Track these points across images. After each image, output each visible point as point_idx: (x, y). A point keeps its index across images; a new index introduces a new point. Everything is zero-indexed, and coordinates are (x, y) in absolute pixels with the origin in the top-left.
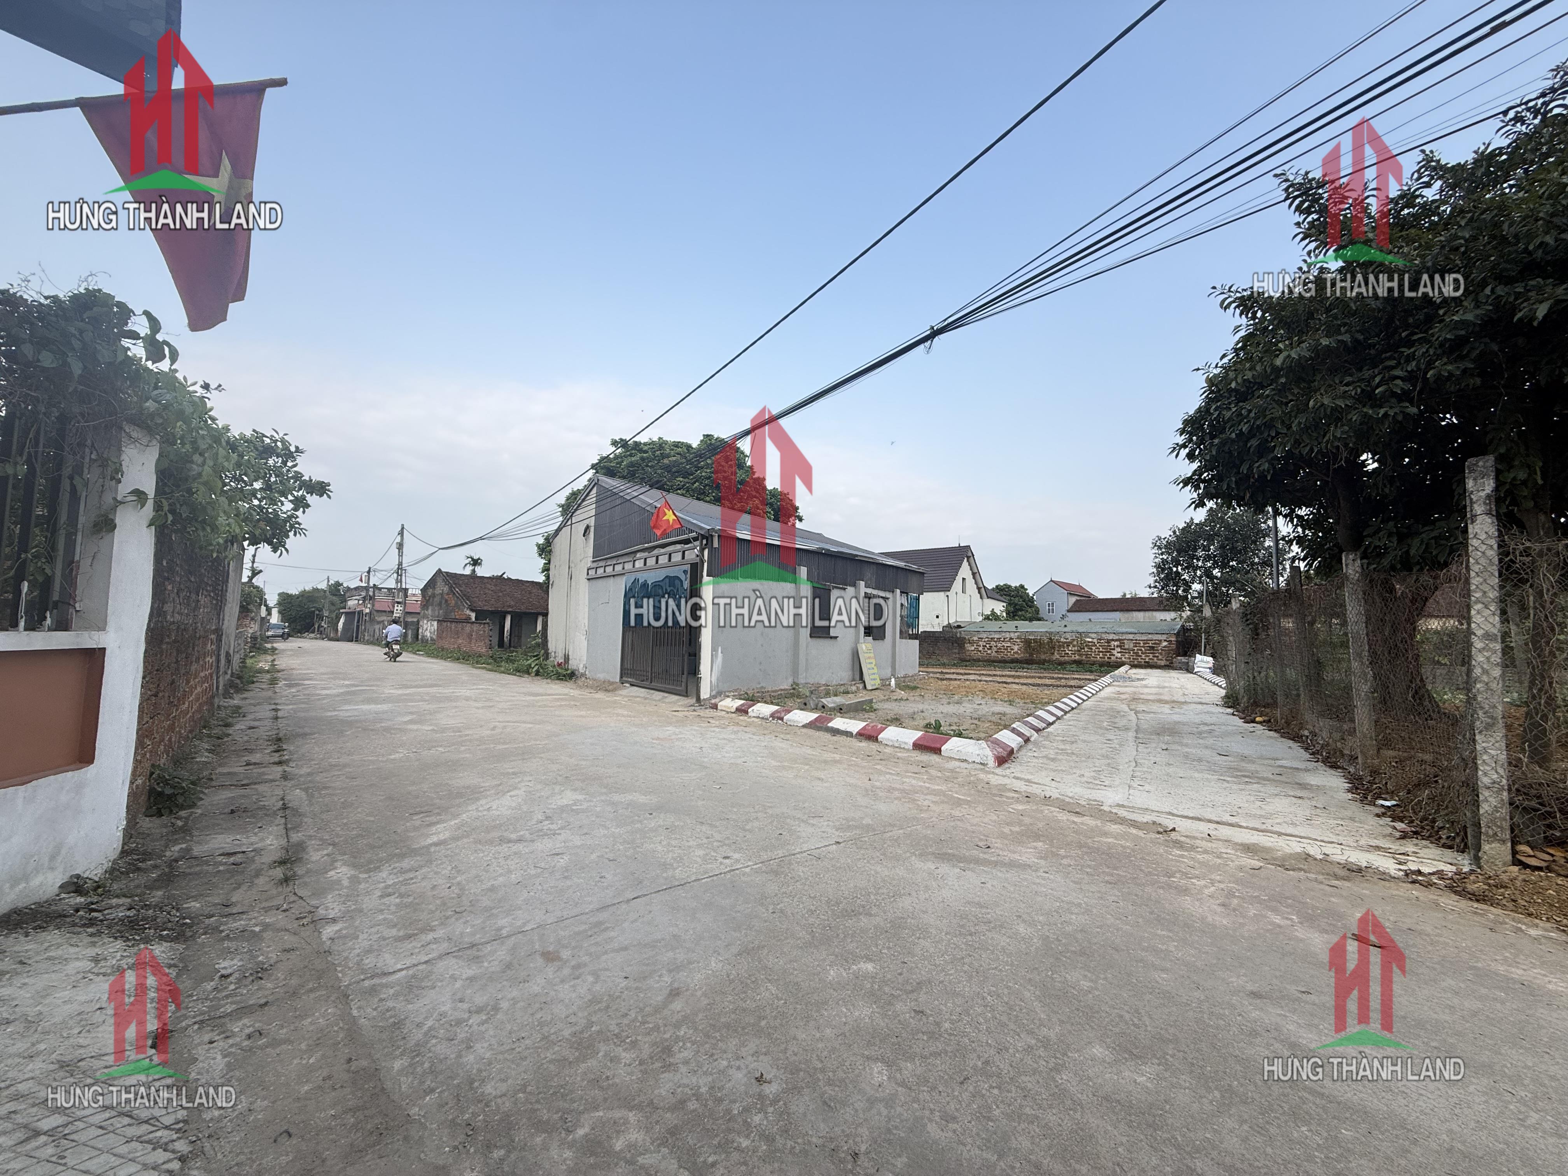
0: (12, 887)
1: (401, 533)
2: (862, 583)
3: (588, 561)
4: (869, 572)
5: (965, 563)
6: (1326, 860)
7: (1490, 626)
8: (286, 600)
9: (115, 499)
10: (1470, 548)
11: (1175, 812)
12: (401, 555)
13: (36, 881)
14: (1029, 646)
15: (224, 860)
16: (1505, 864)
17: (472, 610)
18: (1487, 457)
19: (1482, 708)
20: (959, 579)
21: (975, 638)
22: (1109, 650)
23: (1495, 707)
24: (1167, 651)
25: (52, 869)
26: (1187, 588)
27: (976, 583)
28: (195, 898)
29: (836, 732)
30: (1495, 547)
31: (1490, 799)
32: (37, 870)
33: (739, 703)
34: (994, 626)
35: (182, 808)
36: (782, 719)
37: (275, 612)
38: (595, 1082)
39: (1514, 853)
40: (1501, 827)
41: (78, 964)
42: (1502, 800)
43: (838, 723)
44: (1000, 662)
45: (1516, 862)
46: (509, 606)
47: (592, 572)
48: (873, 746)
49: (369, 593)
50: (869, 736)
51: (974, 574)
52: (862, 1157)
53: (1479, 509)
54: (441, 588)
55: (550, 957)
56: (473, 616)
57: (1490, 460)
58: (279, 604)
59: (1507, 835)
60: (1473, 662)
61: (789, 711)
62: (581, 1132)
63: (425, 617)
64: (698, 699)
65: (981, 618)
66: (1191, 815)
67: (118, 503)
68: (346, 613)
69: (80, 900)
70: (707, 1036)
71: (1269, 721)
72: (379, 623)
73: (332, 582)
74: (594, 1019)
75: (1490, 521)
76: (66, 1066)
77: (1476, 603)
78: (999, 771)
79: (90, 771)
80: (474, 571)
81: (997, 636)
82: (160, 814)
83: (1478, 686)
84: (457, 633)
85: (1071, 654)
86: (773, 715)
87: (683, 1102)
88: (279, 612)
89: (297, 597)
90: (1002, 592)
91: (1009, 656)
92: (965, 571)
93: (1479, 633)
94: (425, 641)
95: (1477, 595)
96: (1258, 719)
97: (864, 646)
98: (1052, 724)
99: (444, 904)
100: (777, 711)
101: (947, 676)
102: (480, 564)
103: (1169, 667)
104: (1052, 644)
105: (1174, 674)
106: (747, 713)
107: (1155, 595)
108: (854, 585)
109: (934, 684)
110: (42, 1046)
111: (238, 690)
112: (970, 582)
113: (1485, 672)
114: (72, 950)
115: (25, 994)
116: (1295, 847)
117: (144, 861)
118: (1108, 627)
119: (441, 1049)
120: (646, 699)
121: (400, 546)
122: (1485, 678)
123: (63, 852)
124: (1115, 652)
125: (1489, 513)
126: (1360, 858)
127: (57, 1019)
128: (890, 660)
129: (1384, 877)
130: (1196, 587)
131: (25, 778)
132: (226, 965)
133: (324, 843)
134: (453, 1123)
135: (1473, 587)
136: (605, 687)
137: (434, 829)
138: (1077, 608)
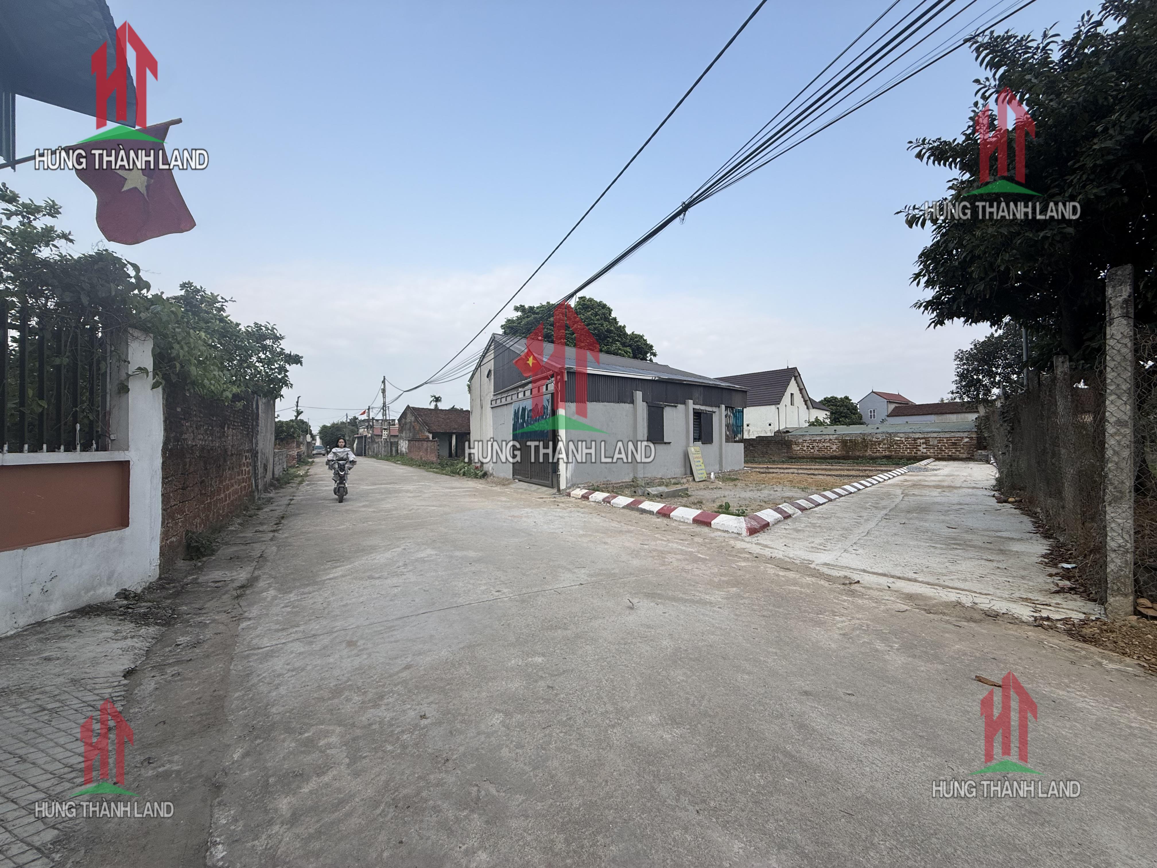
0: (86, 593)
1: (384, 382)
2: (691, 402)
3: (491, 396)
4: (696, 394)
5: (793, 382)
6: (974, 607)
7: (1121, 413)
8: (324, 431)
9: (127, 374)
10: (1107, 348)
11: (869, 569)
12: (384, 397)
13: (101, 591)
14: (846, 446)
15: (213, 584)
16: (1126, 614)
17: (430, 432)
18: (1126, 266)
19: (1112, 484)
20: (787, 395)
21: (800, 441)
22: (916, 446)
23: (1123, 482)
24: (968, 446)
25: (110, 585)
26: (988, 391)
27: (803, 397)
28: (186, 605)
29: (643, 511)
30: (1129, 345)
31: (1115, 560)
32: (100, 585)
33: (585, 491)
34: (817, 430)
35: (204, 556)
36: (609, 503)
37: (318, 438)
38: (331, 711)
39: (1136, 605)
40: (1124, 584)
41: (106, 634)
42: (1126, 561)
43: (647, 505)
44: (821, 458)
45: (1136, 612)
46: (455, 429)
47: (494, 402)
48: (665, 521)
49: (370, 423)
50: (664, 514)
51: (801, 390)
52: (450, 761)
53: (1116, 313)
54: (410, 418)
55: (351, 644)
56: (431, 436)
57: (1128, 268)
58: (320, 433)
59: (1130, 589)
60: (1106, 445)
61: (615, 497)
62: (306, 735)
63: (401, 438)
64: (559, 490)
65: (807, 425)
66: (881, 571)
67: (129, 376)
68: (358, 438)
69: (125, 602)
70: (409, 691)
71: (1021, 501)
72: (376, 443)
73: (350, 418)
74: (352, 678)
75: (1125, 322)
76: (74, 681)
77: (1110, 395)
78: (748, 539)
79: (127, 531)
80: (436, 405)
81: (818, 438)
82: (191, 559)
83: (1110, 465)
84: (419, 448)
85: (882, 450)
86: (604, 500)
87: (370, 725)
88: (321, 438)
89: (330, 428)
90: (829, 403)
91: (829, 453)
92: (793, 387)
93: (1112, 420)
94: (402, 454)
95: (1112, 388)
96: (1010, 500)
97: (692, 449)
98: (819, 505)
99: (313, 612)
100: (608, 497)
101: (771, 470)
102: (440, 401)
103: (970, 459)
104: (865, 443)
105: (972, 465)
106: (588, 498)
107: (958, 400)
108: (684, 403)
109: (754, 477)
110: (67, 671)
111: (276, 488)
112: (798, 397)
113: (1116, 453)
114: (107, 627)
115: (73, 646)
116: (952, 596)
117: (169, 584)
118: (915, 428)
119: (263, 688)
120: (526, 490)
121: (384, 391)
122: (1116, 459)
123: (116, 575)
124: (921, 448)
125: (1126, 316)
126: (1000, 606)
127: (81, 660)
128: (718, 459)
129: (1015, 621)
130: (996, 391)
131: (85, 535)
132: (181, 640)
133: (271, 576)
134: (247, 725)
135: (1108, 381)
136: (504, 483)
137: (334, 570)
138: (894, 414)
